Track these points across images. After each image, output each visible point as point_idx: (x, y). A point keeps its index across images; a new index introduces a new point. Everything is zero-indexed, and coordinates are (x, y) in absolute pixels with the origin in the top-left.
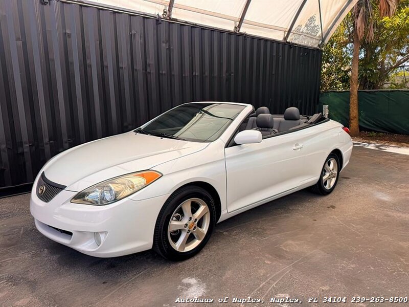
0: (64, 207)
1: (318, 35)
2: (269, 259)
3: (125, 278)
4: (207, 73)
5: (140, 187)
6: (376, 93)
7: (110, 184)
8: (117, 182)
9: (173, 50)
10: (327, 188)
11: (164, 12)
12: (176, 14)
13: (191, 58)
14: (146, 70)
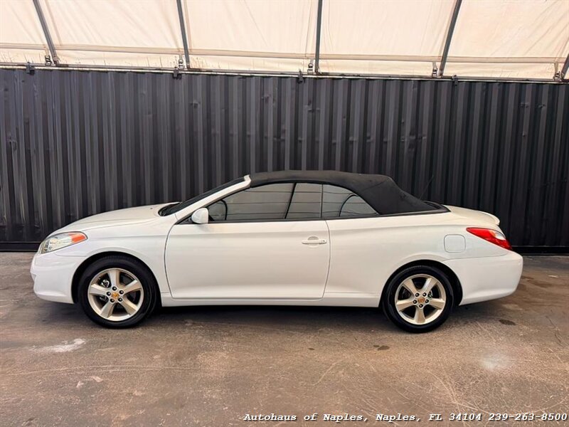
9: (319, 111)
10: (414, 321)
11: (309, 67)
12: (328, 66)
13: (345, 119)
14: (279, 137)
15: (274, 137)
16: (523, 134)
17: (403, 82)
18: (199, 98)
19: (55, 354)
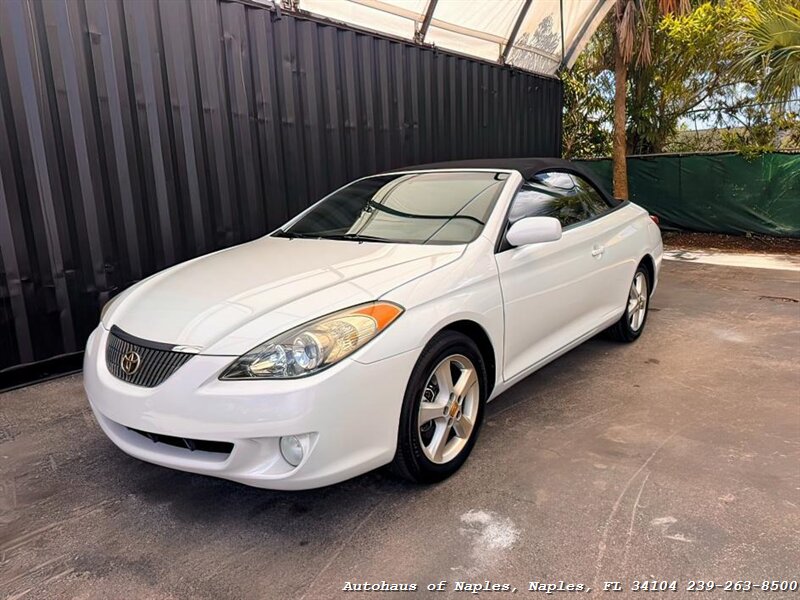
0: (205, 391)
1: (555, 53)
2: (602, 462)
3: (339, 528)
4: (370, 124)
5: (370, 335)
6: (656, 160)
7: (307, 333)
8: (318, 328)
9: (304, 74)
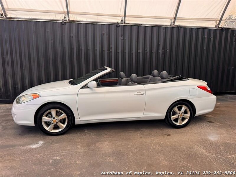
9: (126, 39)
10: (178, 124)
11: (121, 20)
12: (129, 20)
13: (137, 43)
14: (109, 50)
15: (107, 50)
16: (204, 49)
17: (159, 27)
18: (74, 34)
19: (32, 149)
